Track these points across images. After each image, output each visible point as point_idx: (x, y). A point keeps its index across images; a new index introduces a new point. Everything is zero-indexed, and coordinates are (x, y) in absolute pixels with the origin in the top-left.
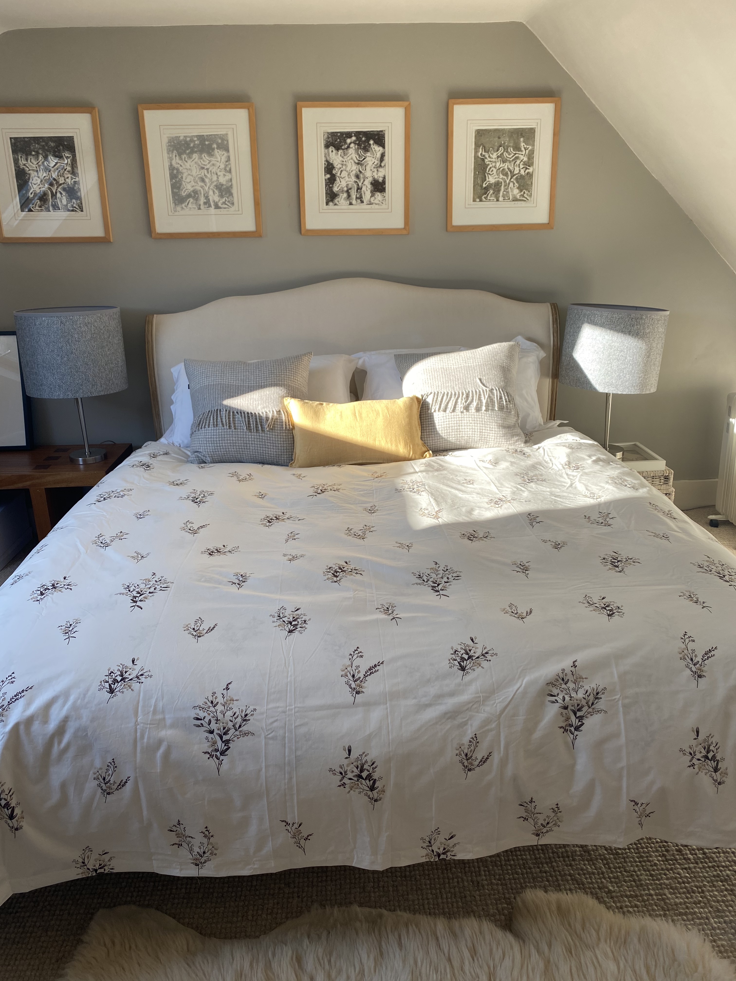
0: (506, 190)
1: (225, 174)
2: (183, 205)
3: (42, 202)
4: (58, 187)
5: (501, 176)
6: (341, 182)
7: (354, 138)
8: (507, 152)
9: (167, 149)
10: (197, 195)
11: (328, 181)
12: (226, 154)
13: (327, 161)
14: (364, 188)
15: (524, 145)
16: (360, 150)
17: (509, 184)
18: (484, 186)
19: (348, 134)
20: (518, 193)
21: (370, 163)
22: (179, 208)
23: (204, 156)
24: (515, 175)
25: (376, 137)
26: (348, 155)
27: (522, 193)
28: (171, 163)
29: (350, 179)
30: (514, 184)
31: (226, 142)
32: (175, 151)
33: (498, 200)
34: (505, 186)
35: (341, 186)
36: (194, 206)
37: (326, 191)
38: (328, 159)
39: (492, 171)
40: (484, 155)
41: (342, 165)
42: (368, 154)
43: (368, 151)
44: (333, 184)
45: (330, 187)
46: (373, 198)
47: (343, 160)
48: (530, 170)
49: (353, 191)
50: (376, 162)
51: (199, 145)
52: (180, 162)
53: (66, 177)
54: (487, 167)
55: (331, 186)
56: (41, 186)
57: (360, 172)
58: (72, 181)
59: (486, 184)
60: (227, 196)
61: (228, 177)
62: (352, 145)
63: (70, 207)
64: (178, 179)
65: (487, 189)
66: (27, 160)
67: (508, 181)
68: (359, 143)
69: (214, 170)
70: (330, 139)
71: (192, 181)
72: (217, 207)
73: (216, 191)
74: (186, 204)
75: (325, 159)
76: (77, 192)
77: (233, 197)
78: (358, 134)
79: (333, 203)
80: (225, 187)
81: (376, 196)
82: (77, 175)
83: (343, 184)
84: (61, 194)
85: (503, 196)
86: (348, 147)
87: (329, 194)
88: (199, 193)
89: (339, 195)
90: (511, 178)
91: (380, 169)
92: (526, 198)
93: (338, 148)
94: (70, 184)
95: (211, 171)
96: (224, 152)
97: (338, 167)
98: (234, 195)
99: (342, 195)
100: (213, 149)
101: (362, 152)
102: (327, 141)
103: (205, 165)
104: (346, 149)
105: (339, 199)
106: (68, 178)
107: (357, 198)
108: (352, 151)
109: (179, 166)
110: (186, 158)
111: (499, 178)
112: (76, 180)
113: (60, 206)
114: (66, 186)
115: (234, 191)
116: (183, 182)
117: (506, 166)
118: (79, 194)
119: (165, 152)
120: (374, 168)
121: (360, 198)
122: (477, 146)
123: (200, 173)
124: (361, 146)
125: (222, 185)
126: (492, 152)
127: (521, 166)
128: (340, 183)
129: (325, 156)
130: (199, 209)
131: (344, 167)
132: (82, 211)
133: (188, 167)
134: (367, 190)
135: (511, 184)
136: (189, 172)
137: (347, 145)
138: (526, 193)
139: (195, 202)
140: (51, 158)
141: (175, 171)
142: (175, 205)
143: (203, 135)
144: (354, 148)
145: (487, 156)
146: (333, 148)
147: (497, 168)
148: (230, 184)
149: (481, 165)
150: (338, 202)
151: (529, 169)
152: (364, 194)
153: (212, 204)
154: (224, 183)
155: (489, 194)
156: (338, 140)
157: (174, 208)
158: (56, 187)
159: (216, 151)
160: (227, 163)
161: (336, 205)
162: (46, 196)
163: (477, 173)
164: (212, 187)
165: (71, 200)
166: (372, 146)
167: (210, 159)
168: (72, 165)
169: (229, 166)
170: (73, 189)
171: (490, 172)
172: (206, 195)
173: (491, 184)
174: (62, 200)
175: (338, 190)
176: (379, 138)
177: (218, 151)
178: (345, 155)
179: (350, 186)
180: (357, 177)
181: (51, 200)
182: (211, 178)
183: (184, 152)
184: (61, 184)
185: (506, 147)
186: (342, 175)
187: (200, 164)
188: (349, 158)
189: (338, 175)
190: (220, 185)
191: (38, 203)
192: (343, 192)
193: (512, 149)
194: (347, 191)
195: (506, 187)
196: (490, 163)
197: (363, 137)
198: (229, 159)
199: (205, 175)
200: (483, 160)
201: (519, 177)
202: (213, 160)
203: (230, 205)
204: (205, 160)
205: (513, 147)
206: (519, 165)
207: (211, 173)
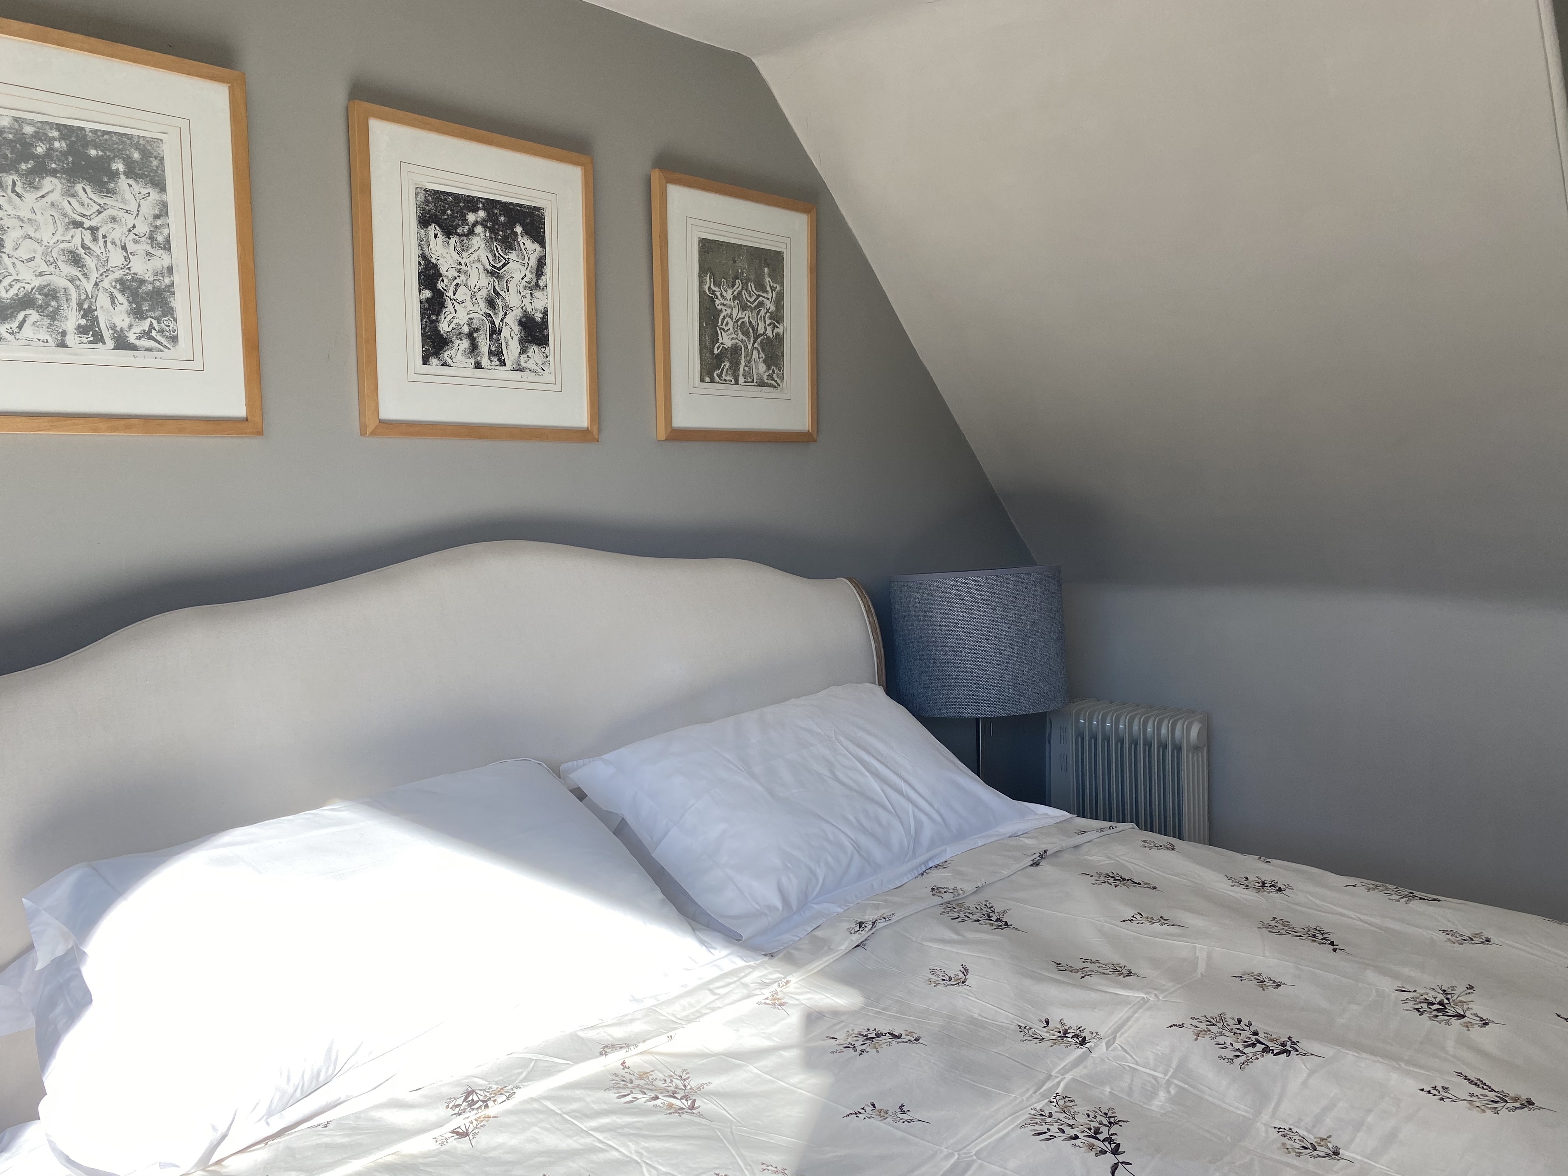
0: (748, 363)
1: (151, 251)
2: (3, 329)
5: (741, 336)
6: (455, 311)
7: (482, 214)
8: (747, 290)
10: (53, 303)
11: (426, 306)
12: (155, 195)
13: (423, 256)
14: (505, 332)
15: (769, 282)
16: (495, 244)
17: (752, 352)
18: (716, 352)
19: (469, 202)
20: (765, 372)
21: (518, 276)
23: (84, 190)
24: (760, 336)
25: (528, 221)
26: (471, 250)
27: (770, 372)
29: (476, 308)
30: (759, 353)
31: (155, 163)
33: (737, 383)
34: (746, 356)
35: (455, 321)
36: (44, 336)
37: (423, 328)
38: (427, 252)
39: (727, 323)
40: (714, 291)
41: (459, 272)
42: (513, 255)
43: (512, 249)
44: (438, 314)
45: (432, 322)
46: (523, 357)
47: (460, 260)
49: (483, 336)
50: (529, 276)
51: (65, 154)
54: (719, 316)
55: (434, 317)
57: (498, 294)
59: (718, 349)
60: (157, 314)
61: (162, 260)
62: (479, 229)
65: (719, 358)
68: (493, 226)
69: (117, 233)
70: (431, 206)
71: (38, 257)
72: (122, 344)
73: (121, 298)
74: (14, 325)
75: (421, 252)
77: (175, 320)
78: (491, 205)
79: (439, 359)
80: (150, 287)
81: (530, 353)
83: (462, 317)
85: (744, 376)
87: (429, 337)
88: (61, 295)
89: (452, 342)
90: (754, 342)
91: (537, 294)
92: (776, 382)
93: (448, 231)
95: (104, 237)
96: (150, 190)
97: (449, 275)
98: (179, 315)
99: (458, 342)
100: (114, 175)
101: (499, 248)
103: (84, 216)
105: (453, 352)
107: (491, 353)
108: (478, 241)
110: (19, 184)
111: (737, 338)
115: (178, 302)
116: (5, 257)
117: (746, 316)
120: (525, 287)
121: (497, 354)
122: (703, 271)
123: (68, 238)
124: (497, 234)
125: (142, 282)
126: (725, 287)
128: (454, 314)
129: (419, 245)
130: (62, 345)
131: (463, 277)
133: (25, 214)
134: (512, 338)
135: (755, 353)
136: (29, 230)
137: (467, 227)
138: (776, 372)
139: (47, 321)
143: (82, 129)
144: (482, 236)
145: (718, 294)
146: (438, 228)
147: (734, 320)
148: (167, 281)
149: (709, 309)
150: (450, 358)
152: (506, 344)
153: (107, 334)
154: (149, 277)
155: (723, 368)
156: (449, 212)
159: (123, 181)
160: (159, 222)
161: (445, 364)
163: (705, 325)
164: (106, 284)
166: (520, 237)
167: (101, 202)
169: (166, 232)
171: (724, 326)
173: (726, 350)
175: (450, 329)
176: (532, 222)
177: (131, 181)
178: (464, 250)
179: (476, 324)
182: (103, 257)
183: (12, 167)
185: (744, 282)
186: (459, 296)
187: (69, 211)
188: (471, 258)
189: (450, 293)
190: (133, 279)
192: (460, 335)
193: (753, 286)
194: (470, 336)
195: (748, 358)
196: (723, 308)
197: (500, 215)
198: (163, 211)
199: (84, 246)
200: (712, 301)
201: (765, 341)
202: (112, 207)
203: (165, 343)
204: (87, 201)
205: (755, 282)
206: (764, 317)
207: (105, 242)
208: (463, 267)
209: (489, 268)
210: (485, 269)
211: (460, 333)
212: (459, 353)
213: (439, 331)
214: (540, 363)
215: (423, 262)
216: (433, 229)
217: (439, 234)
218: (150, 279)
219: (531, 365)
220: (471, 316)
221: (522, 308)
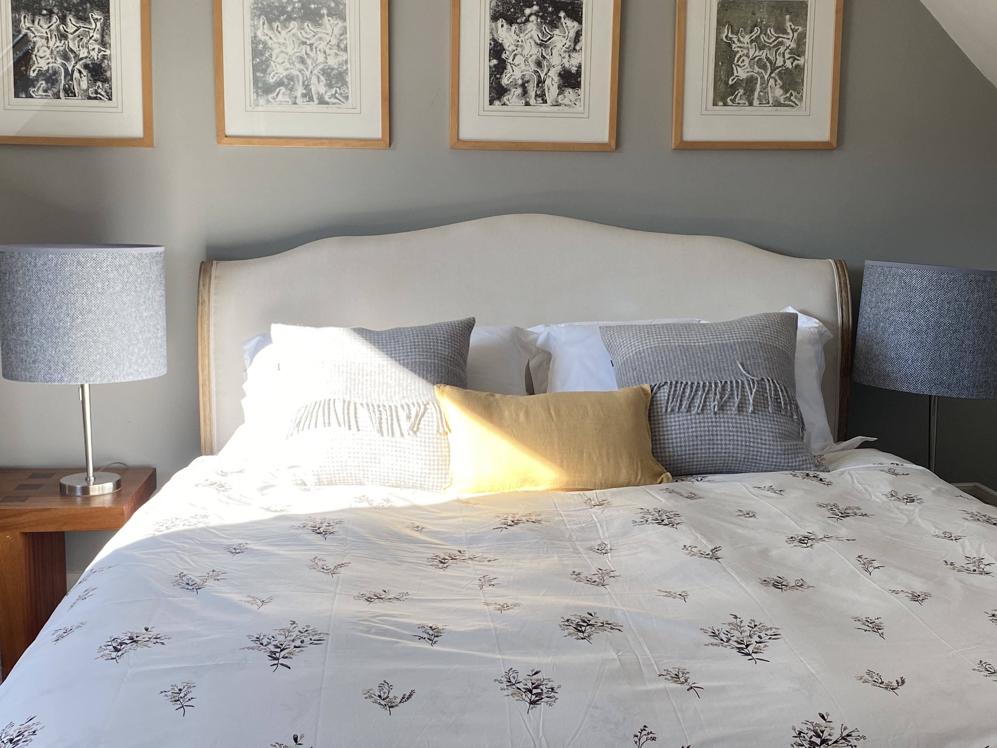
0: (764, 89)
1: (338, 53)
2: (270, 97)
3: (49, 84)
4: (76, 63)
5: (757, 69)
6: (513, 71)
7: (536, 8)
8: (765, 34)
9: (251, 13)
10: (292, 83)
11: (494, 69)
12: (341, 24)
13: (494, 40)
14: (548, 82)
15: (790, 26)
16: (544, 26)
17: (768, 81)
18: (730, 82)
19: (526, 2)
20: (782, 95)
21: (559, 45)
22: (262, 101)
23: (308, 26)
24: (778, 68)
25: (570, 8)
26: (527, 32)
27: (788, 95)
28: (255, 33)
29: (527, 68)
30: (776, 81)
31: (342, 7)
32: (263, 17)
33: (751, 104)
34: (762, 84)
35: (513, 77)
36: (287, 99)
37: (491, 83)
38: (496, 37)
39: (743, 61)
40: (731, 38)
41: (517, 46)
42: (557, 32)
43: (557, 28)
44: (502, 74)
45: (497, 79)
46: (561, 97)
47: (518, 39)
48: (801, 61)
49: (532, 86)
50: (568, 44)
51: (300, 9)
52: (270, 33)
53: (90, 48)
54: (735, 56)
55: (498, 76)
56: (50, 60)
57: (544, 58)
58: (100, 54)
59: (733, 80)
60: (339, 85)
61: (343, 56)
62: (533, 18)
63: (92, 93)
64: (264, 58)
65: (733, 88)
66: (33, 22)
67: (766, 77)
68: (543, 15)
69: (322, 45)
70: (500, 8)
71: (286, 61)
72: (322, 101)
73: (322, 78)
74: (275, 95)
75: (492, 37)
76: (105, 71)
77: (348, 88)
79: (500, 101)
80: (336, 72)
81: (566, 94)
82: (108, 46)
83: (517, 74)
84: (80, 72)
85: (759, 98)
86: (527, 20)
87: (495, 89)
88: (295, 79)
89: (510, 90)
90: (771, 73)
91: (574, 55)
92: (794, 102)
93: (511, 21)
94: (96, 59)
95: (316, 48)
96: (338, 21)
97: (510, 49)
98: (350, 85)
99: (513, 90)
100: (322, 16)
101: (546, 28)
102: (495, 10)
103: (307, 38)
104: (524, 23)
105: (510, 97)
106: (94, 49)
107: (537, 96)
108: (532, 27)
109: (267, 38)
110: (280, 27)
111: (752, 71)
112: (105, 53)
113: (76, 91)
114: (90, 62)
115: (349, 79)
116: (272, 62)
117: (763, 54)
118: (108, 74)
119: (248, 17)
120: (565, 52)
121: (542, 96)
122: (720, 23)
123: (300, 50)
124: (546, 19)
125: (333, 69)
126: (743, 34)
127: (787, 56)
128: (512, 73)
129: (491, 33)
130: (295, 103)
131: (519, 49)
132: (110, 99)
133: (281, 40)
134: (553, 85)
135: (772, 82)
136: (283, 49)
137: (524, 18)
138: (794, 95)
139: (289, 92)
140: (71, 19)
141: (261, 46)
142: (257, 96)
144: (535, 22)
145: (735, 40)
146: (504, 21)
147: (751, 58)
148: (345, 67)
149: (726, 52)
150: (508, 100)
151: (798, 60)
152: (549, 90)
153: (315, 97)
154: (336, 66)
155: (737, 94)
156: (512, 10)
157: (255, 100)
158: (73, 62)
159: (326, 19)
160: (342, 37)
161: (504, 104)
162: (57, 75)
163: (720, 64)
164: (315, 72)
165: (95, 82)
166: (563, 19)
167: (315, 30)
168: (103, 30)
169: (345, 42)
170: (100, 66)
171: (739, 63)
172: (306, 83)
173: (741, 80)
174: (81, 83)
175: (509, 82)
176: (573, 8)
177: (330, 18)
178: (521, 32)
179: (527, 78)
180: (539, 64)
181: (63, 82)
182: (315, 59)
183: (277, 19)
184: (82, 59)
185: (763, 28)
186: (516, 62)
187: (301, 37)
188: (526, 37)
189: (510, 61)
190: (329, 68)
191: (42, 86)
192: (515, 86)
193: (772, 30)
195: (764, 85)
196: (739, 49)
197: (549, 7)
198: (344, 32)
199: (306, 54)
200: (730, 45)
201: (783, 71)
202: (320, 32)
203: (342, 100)
204: (308, 31)
205: (774, 27)
206: (784, 53)
207: (316, 51)
208: (520, 43)
209: (539, 42)
210: (536, 43)
211: (516, 84)
212: (515, 96)
213: (501, 85)
214: (573, 100)
215: (492, 43)
216: (500, 22)
217: (504, 24)
218: (337, 67)
219: (566, 101)
220: (524, 73)
221: (562, 65)
